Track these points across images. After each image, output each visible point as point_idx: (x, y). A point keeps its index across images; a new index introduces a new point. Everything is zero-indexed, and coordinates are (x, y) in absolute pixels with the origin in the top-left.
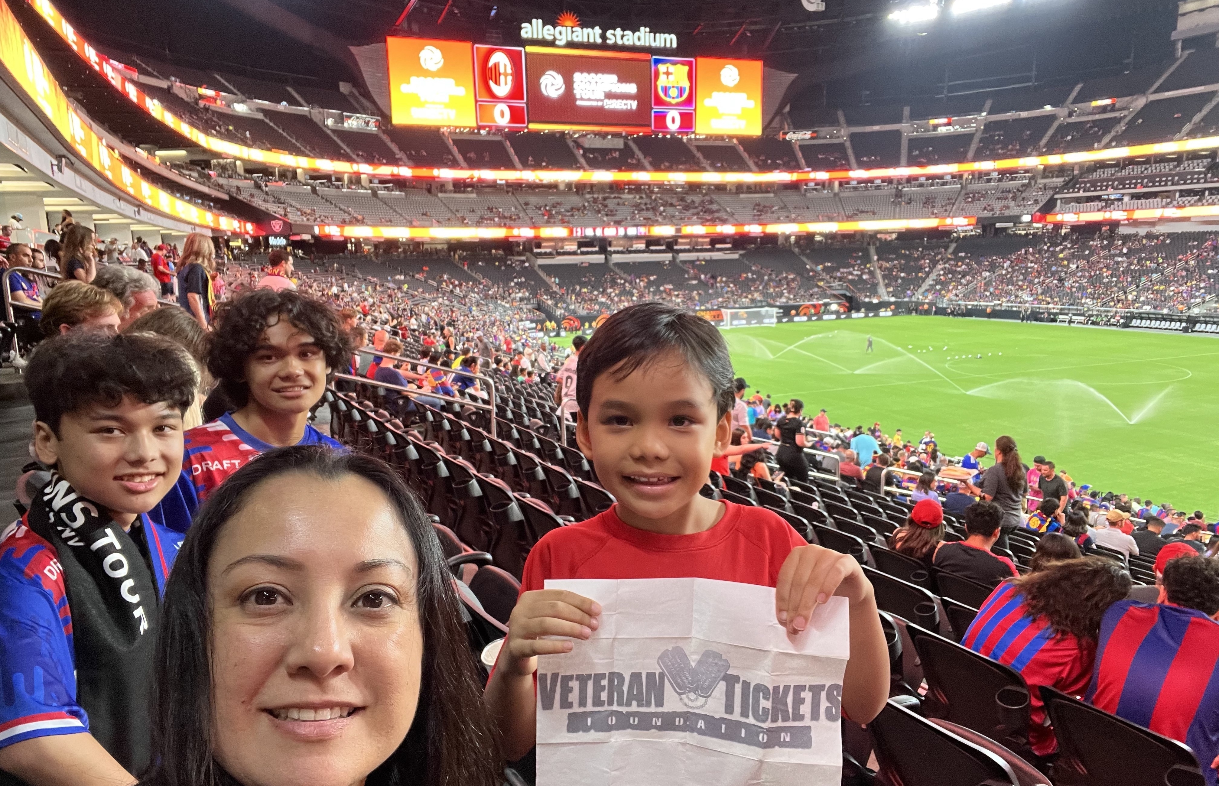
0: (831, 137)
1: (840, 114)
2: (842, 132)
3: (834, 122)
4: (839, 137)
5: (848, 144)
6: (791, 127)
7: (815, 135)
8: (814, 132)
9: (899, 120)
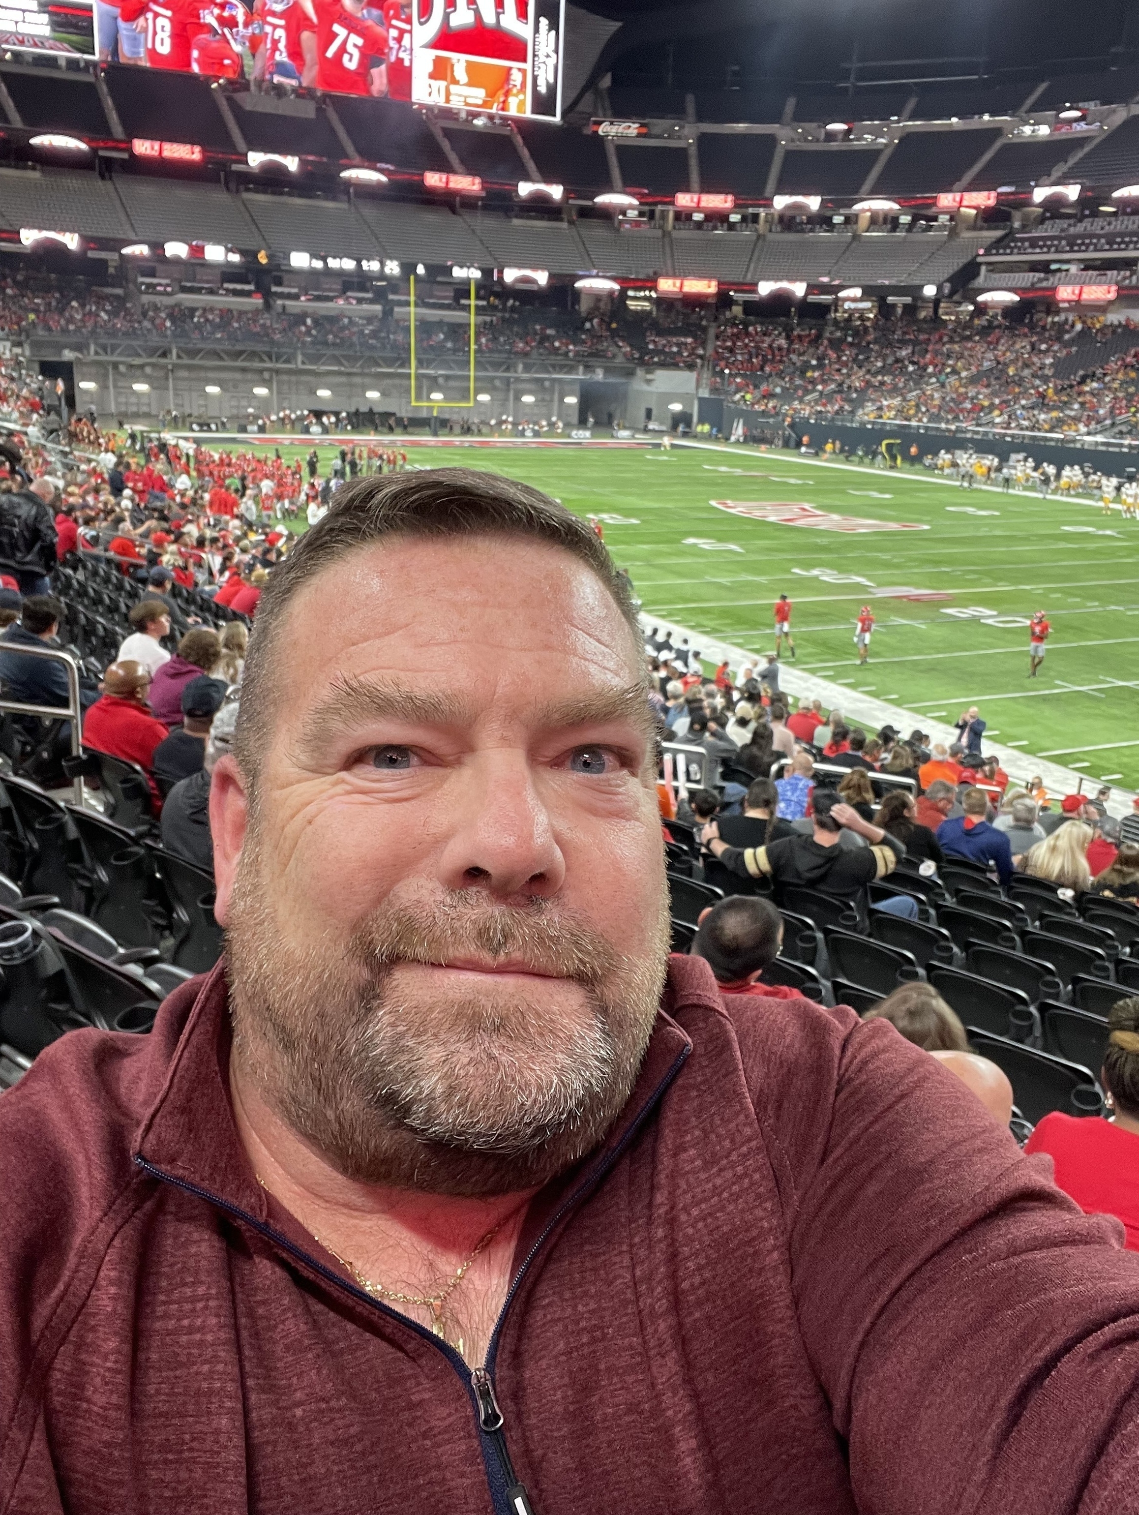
0: (669, 137)
1: (690, 99)
2: (686, 131)
3: (677, 111)
4: (680, 138)
5: (693, 151)
6: (609, 112)
7: (644, 130)
8: (643, 125)
9: (776, 118)
